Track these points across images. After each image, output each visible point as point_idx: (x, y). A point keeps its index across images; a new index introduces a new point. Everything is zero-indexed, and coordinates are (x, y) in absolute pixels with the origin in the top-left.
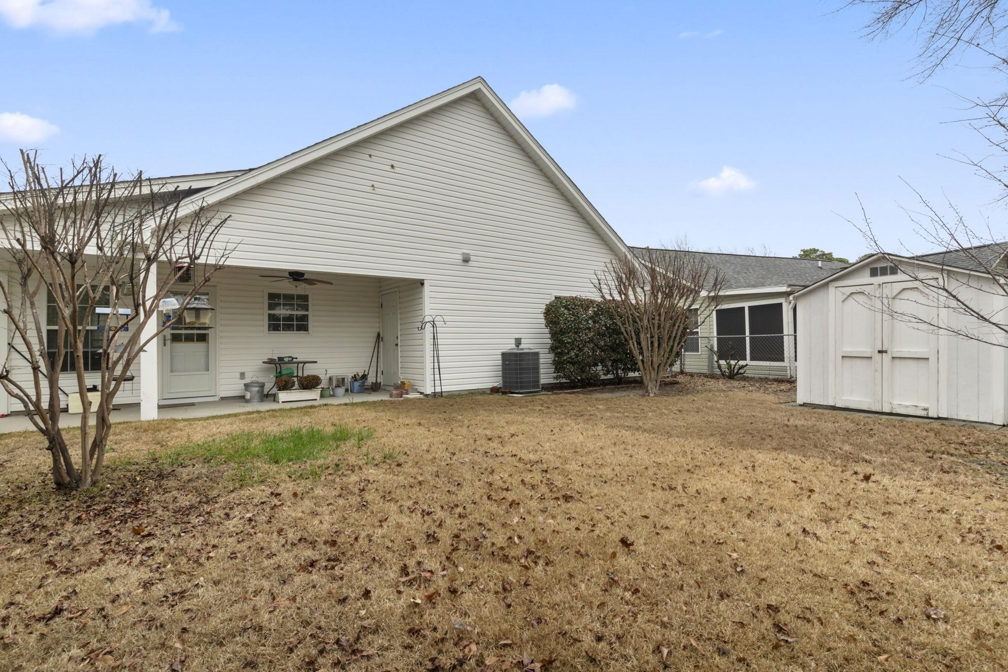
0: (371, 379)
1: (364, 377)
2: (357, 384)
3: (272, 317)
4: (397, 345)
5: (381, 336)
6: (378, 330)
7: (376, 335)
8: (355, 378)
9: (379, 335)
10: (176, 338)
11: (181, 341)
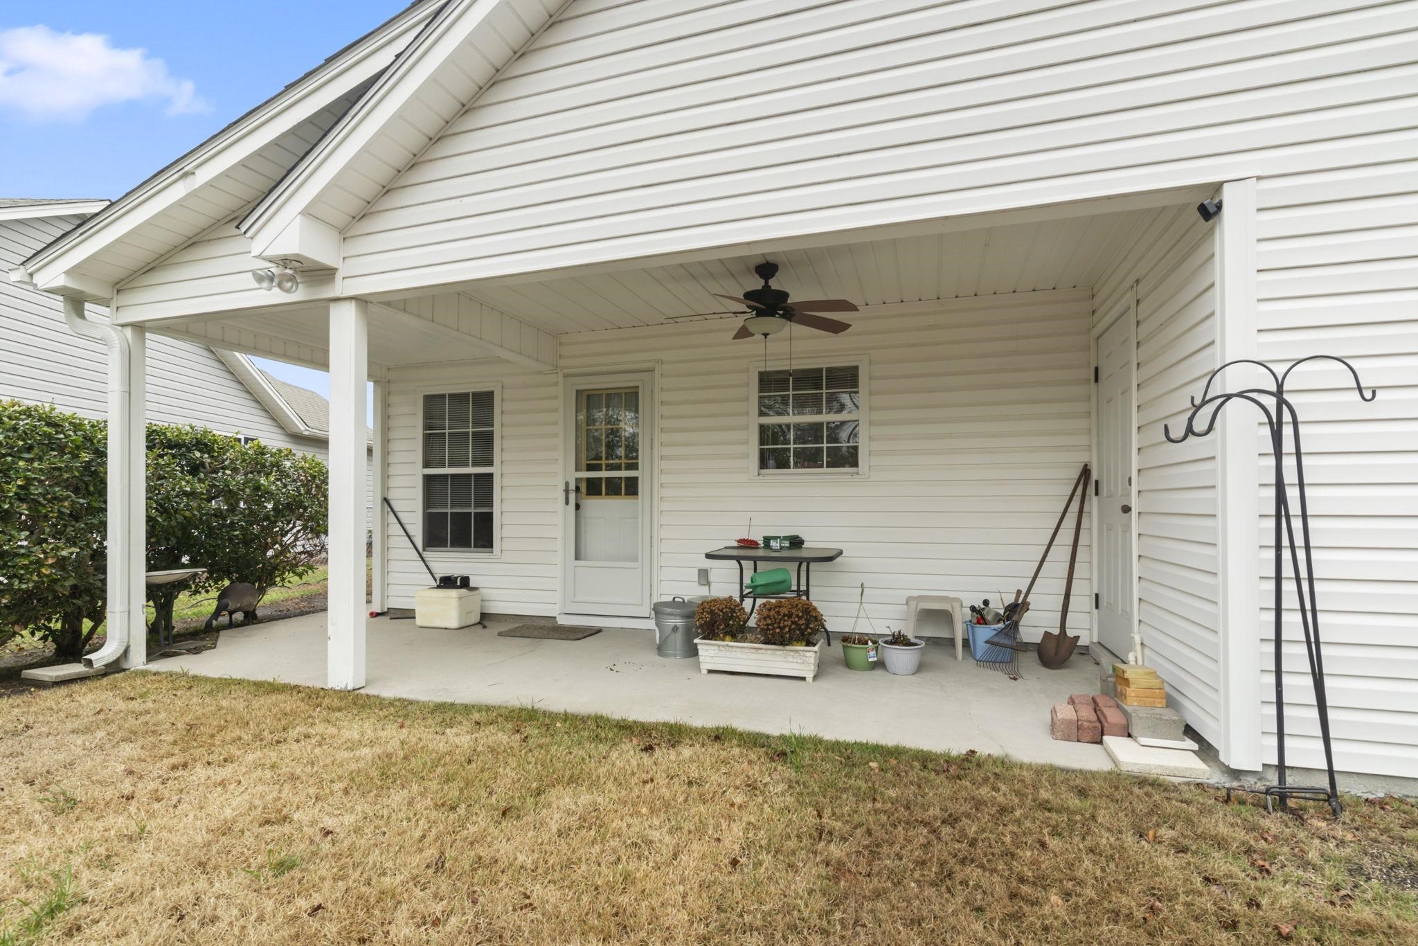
0: (1034, 626)
1: (1016, 610)
2: (984, 633)
3: (768, 435)
4: (1127, 509)
5: (1094, 476)
6: (1083, 458)
7: (1075, 473)
8: (979, 615)
9: (1086, 472)
10: (593, 488)
11: (601, 494)
